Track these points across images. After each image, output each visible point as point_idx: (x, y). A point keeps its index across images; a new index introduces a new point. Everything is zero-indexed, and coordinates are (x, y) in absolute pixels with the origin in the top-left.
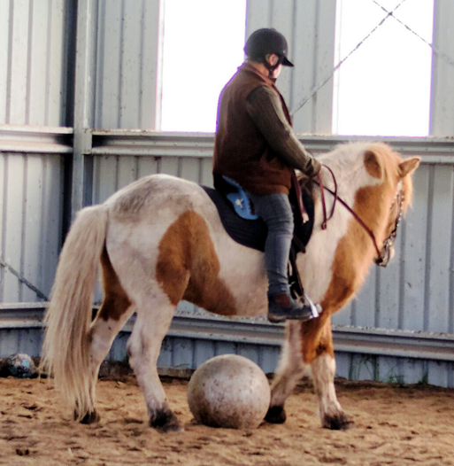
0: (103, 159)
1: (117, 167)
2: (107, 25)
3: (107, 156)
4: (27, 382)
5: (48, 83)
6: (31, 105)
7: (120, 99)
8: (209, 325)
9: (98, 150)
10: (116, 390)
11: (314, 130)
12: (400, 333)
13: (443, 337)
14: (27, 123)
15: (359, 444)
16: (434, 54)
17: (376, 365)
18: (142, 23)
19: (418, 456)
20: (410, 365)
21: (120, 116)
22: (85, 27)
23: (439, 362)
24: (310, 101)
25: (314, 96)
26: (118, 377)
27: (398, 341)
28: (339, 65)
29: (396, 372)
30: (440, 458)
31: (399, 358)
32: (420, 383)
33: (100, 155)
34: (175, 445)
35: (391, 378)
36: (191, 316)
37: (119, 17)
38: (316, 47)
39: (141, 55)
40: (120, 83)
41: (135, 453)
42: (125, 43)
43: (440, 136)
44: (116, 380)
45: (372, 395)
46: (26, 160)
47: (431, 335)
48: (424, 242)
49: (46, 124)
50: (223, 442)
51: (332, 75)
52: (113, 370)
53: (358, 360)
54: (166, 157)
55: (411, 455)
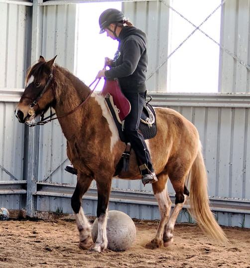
2: (48, 35)
4: (6, 223)
5: (16, 66)
6: (8, 77)
10: (52, 227)
11: (157, 89)
13: (226, 199)
14: (6, 86)
16: (221, 49)
18: (66, 34)
22: (36, 36)
23: (224, 212)
24: (155, 74)
25: (157, 72)
26: (53, 220)
28: (170, 55)
37: (54, 30)
38: (158, 46)
39: (65, 51)
42: (57, 44)
43: (224, 93)
44: (52, 222)
45: (188, 230)
46: (5, 106)
47: (219, 198)
48: (216, 148)
49: (16, 87)
51: (167, 60)
52: (51, 216)
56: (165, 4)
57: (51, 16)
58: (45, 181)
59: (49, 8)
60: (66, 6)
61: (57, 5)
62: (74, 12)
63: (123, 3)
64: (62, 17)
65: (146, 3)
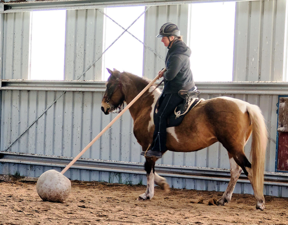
0: (6, 92)
1: (12, 95)
3: (8, 90)
7: (13, 67)
8: (50, 160)
9: (4, 88)
10: (12, 187)
11: (94, 79)
12: (130, 163)
15: (113, 209)
16: (145, 47)
17: (120, 177)
18: (22, 35)
19: (139, 215)
20: (135, 177)
21: (13, 74)
24: (92, 67)
25: (94, 65)
26: (13, 182)
27: (129, 167)
29: (128, 180)
30: (148, 215)
31: (130, 174)
32: (139, 184)
33: (5, 90)
34: (37, 210)
35: (127, 182)
36: (43, 156)
37: (12, 33)
38: (95, 44)
39: (21, 49)
40: (13, 60)
41: (20, 213)
42: (15, 43)
44: (12, 183)
45: (119, 189)
50: (56, 208)
51: (102, 56)
52: (11, 179)
53: (112, 175)
54: (32, 90)
55: (136, 214)
56: (100, 12)
57: (10, 22)
58: (6, 151)
59: (9, 15)
60: (22, 14)
61: (15, 13)
62: (28, 18)
63: (67, 11)
64: (19, 22)
65: (85, 11)
